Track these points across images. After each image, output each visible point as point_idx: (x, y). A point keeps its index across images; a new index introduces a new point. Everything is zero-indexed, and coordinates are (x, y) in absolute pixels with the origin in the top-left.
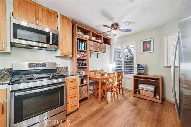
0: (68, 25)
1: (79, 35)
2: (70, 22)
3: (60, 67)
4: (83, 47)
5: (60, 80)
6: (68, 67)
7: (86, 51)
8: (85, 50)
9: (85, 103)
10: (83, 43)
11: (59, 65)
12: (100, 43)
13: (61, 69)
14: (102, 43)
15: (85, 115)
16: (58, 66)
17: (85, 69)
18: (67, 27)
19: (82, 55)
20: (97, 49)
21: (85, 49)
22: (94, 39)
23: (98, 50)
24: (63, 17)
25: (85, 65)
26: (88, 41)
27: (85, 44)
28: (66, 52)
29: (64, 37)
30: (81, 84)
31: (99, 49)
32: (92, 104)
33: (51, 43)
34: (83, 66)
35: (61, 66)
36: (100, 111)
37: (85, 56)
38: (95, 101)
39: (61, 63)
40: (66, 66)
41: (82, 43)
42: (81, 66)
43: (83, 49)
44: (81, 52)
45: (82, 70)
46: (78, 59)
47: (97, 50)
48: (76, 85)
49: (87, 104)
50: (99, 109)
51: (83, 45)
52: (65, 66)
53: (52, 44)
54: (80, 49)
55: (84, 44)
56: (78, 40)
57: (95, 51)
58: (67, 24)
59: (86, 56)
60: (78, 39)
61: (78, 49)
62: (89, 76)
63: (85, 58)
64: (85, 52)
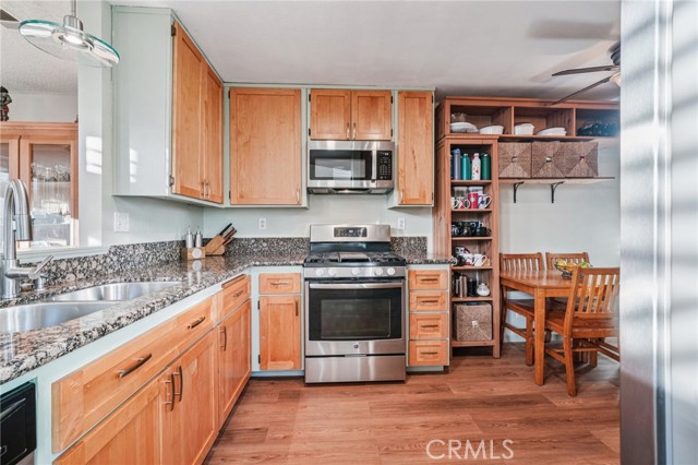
0: (422, 113)
1: (460, 132)
2: (428, 100)
3: (402, 239)
4: (474, 172)
5: (391, 271)
6: (425, 239)
7: (489, 184)
8: (482, 178)
9: (478, 365)
10: (477, 155)
11: (401, 230)
12: (562, 140)
13: (405, 244)
14: (574, 136)
15: (464, 393)
16: (398, 235)
17: (485, 247)
18: (418, 121)
19: (473, 200)
20: (542, 167)
21: (485, 175)
22: (525, 130)
23: (549, 169)
24: (408, 95)
25: (485, 232)
26: (495, 145)
27: (485, 160)
28: (414, 194)
29: (411, 153)
30: (468, 295)
31: (550, 165)
32: (504, 375)
33: (374, 176)
34: (474, 235)
35: (407, 234)
36: (524, 403)
37: (482, 202)
38: (522, 369)
39: (407, 227)
40: (421, 235)
41: (471, 157)
42: (467, 235)
43: (476, 177)
44: (471, 188)
45: (477, 250)
46: (453, 212)
47: (542, 173)
48: (438, 293)
49: (484, 369)
50: (525, 396)
51: (476, 162)
52: (415, 235)
53: (378, 178)
54: (462, 178)
55: (480, 157)
56: (457, 151)
57: (532, 178)
58: (417, 112)
59: (488, 200)
60: (453, 147)
61: (457, 180)
62: (496, 273)
63: (482, 207)
64: (485, 186)
